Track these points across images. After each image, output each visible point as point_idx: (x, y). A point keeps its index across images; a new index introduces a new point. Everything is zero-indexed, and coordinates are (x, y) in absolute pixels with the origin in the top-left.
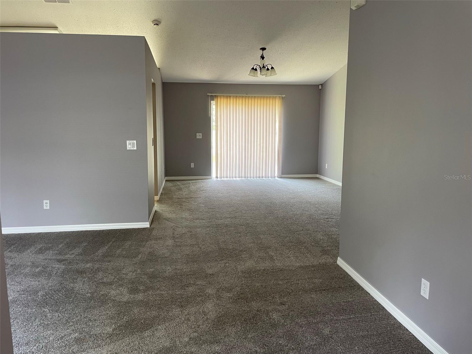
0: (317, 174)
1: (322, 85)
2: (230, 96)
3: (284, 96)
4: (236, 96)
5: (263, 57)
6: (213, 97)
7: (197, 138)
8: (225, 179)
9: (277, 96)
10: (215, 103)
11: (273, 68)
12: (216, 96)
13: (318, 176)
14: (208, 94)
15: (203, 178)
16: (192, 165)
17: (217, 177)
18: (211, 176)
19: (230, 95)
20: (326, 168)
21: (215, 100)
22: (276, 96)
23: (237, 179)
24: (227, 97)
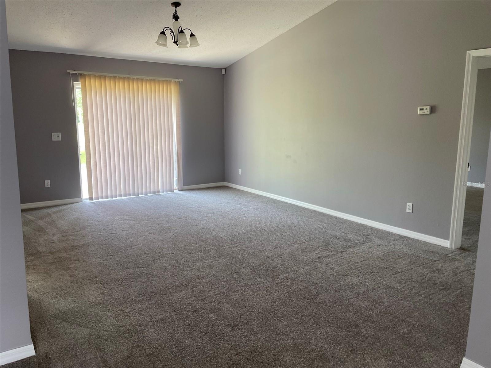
0: (224, 181)
1: (225, 69)
2: (105, 77)
3: (181, 80)
4: (115, 77)
5: (176, 18)
6: (76, 77)
7: (53, 140)
8: (105, 200)
9: (173, 80)
10: (81, 86)
11: (194, 35)
12: (81, 75)
13: (225, 184)
14: (68, 71)
15: (70, 202)
16: (48, 184)
17: (91, 198)
18: (81, 197)
19: (106, 74)
20: (240, 174)
21: (80, 80)
22: (170, 79)
23: (123, 198)
24: (100, 77)
